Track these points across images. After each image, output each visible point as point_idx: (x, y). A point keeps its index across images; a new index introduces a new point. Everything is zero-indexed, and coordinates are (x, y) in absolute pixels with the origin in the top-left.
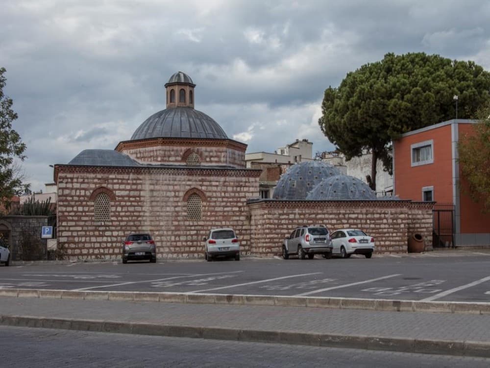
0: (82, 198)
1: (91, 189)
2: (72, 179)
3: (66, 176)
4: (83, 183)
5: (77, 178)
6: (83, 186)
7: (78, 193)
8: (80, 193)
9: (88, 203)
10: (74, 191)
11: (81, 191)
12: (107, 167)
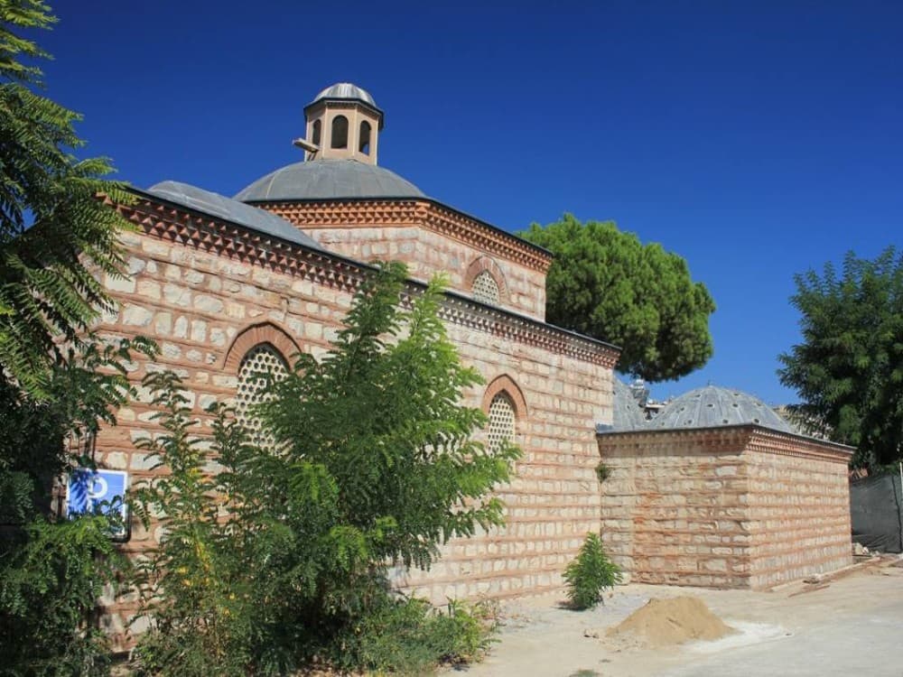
0: (193, 355)
1: (231, 322)
2: (162, 262)
3: (140, 246)
4: (201, 289)
5: (184, 267)
6: (205, 304)
7: (180, 333)
8: (189, 329)
9: (218, 380)
10: (165, 318)
11: (194, 323)
12: (296, 246)
